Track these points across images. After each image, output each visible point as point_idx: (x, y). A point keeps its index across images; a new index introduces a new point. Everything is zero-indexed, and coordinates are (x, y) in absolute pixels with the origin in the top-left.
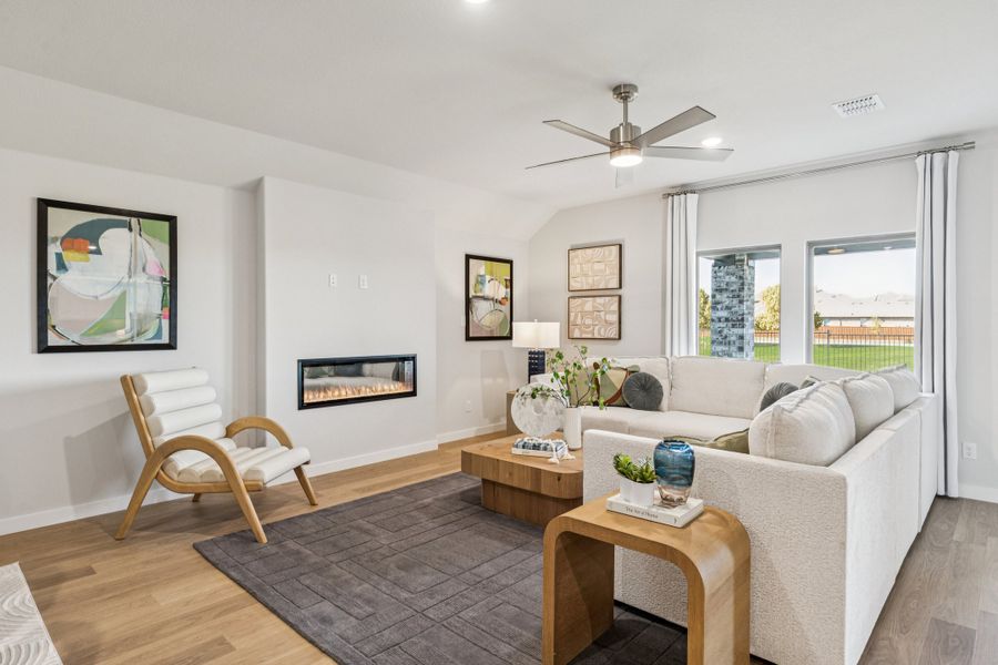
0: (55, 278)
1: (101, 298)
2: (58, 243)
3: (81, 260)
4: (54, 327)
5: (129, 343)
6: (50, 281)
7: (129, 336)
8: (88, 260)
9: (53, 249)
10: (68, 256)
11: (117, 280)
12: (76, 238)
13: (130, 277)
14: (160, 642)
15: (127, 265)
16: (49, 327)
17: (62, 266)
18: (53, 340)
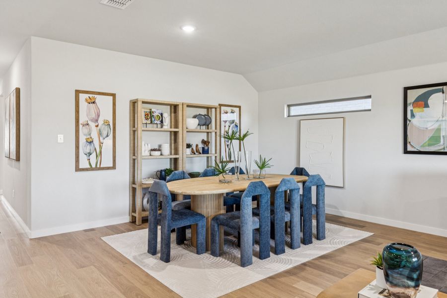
0: (410, 121)
1: (429, 129)
2: (411, 105)
3: (420, 112)
4: (410, 142)
5: (442, 151)
6: (408, 122)
7: (442, 147)
8: (423, 111)
9: (409, 108)
10: (416, 111)
11: (436, 119)
12: (419, 101)
13: (443, 117)
14: (344, 267)
15: (441, 111)
16: (408, 142)
17: (413, 116)
18: (409, 149)
